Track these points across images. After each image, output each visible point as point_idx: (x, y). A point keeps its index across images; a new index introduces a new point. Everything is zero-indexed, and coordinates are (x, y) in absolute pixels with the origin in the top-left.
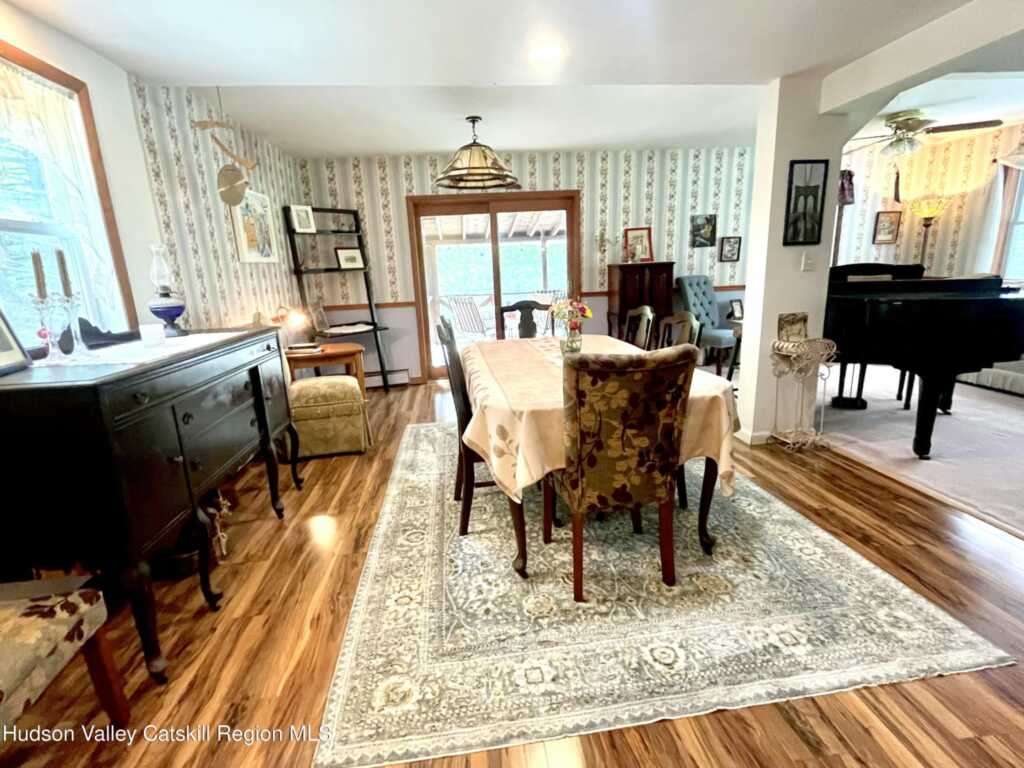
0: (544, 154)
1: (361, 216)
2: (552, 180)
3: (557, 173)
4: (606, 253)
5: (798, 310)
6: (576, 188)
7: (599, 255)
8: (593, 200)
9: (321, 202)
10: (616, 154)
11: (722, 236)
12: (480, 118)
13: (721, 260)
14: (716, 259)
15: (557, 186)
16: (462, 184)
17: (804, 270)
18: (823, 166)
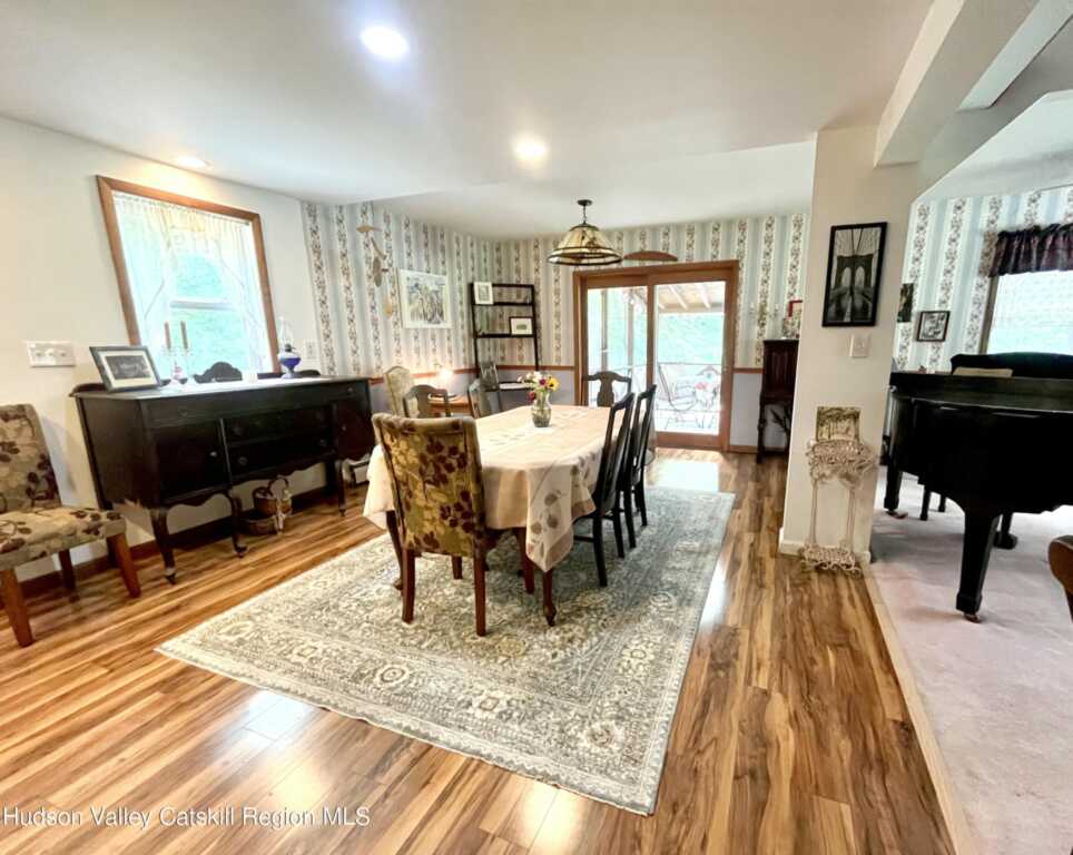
0: (703, 225)
1: (537, 290)
2: (710, 250)
3: (716, 243)
4: (766, 327)
5: (846, 404)
6: (735, 258)
7: (757, 328)
8: (753, 270)
9: (509, 279)
10: (784, 219)
11: (921, 309)
12: (590, 202)
13: (918, 339)
14: (911, 337)
15: (714, 257)
16: (585, 261)
17: (854, 357)
18: (879, 230)
